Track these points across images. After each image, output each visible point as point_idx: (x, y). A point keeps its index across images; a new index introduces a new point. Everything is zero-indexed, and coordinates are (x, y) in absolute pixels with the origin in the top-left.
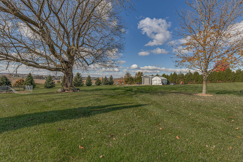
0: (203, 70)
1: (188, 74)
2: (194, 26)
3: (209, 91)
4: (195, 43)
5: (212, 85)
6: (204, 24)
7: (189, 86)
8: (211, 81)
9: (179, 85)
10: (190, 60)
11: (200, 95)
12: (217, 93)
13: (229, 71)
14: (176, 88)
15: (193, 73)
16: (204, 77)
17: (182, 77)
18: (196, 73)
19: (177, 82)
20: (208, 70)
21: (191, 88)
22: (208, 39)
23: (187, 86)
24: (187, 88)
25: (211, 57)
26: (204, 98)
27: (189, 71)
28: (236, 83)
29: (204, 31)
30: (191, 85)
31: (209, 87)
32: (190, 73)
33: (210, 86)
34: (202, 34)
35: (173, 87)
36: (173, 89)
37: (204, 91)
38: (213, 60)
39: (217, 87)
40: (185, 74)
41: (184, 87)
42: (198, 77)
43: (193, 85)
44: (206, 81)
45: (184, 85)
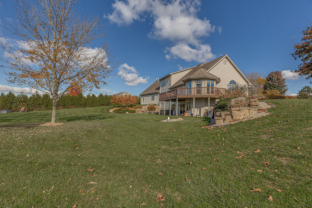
0: (52, 92)
1: (34, 96)
2: (43, 32)
3: (59, 119)
4: (42, 54)
5: (64, 111)
6: (54, 34)
7: (35, 113)
8: (64, 106)
9: (18, 112)
10: (34, 75)
11: (48, 124)
12: (68, 121)
13: (81, 95)
14: (12, 118)
15: (42, 96)
16: (54, 101)
17: (23, 99)
18: (46, 96)
19: (14, 109)
20: (59, 93)
21: (37, 116)
22: (59, 56)
23: (32, 113)
24: (31, 116)
25: (62, 77)
26: (53, 127)
27: (37, 92)
28: (87, 108)
29: (55, 43)
30: (38, 111)
31: (61, 114)
32: (38, 95)
33: (62, 112)
34: (52, 46)
35: (6, 117)
36: (5, 121)
37: (53, 119)
38: (65, 81)
39: (69, 113)
40: (29, 96)
41: (27, 116)
42: (48, 102)
43: (41, 113)
44: (56, 106)
45: (28, 113)
